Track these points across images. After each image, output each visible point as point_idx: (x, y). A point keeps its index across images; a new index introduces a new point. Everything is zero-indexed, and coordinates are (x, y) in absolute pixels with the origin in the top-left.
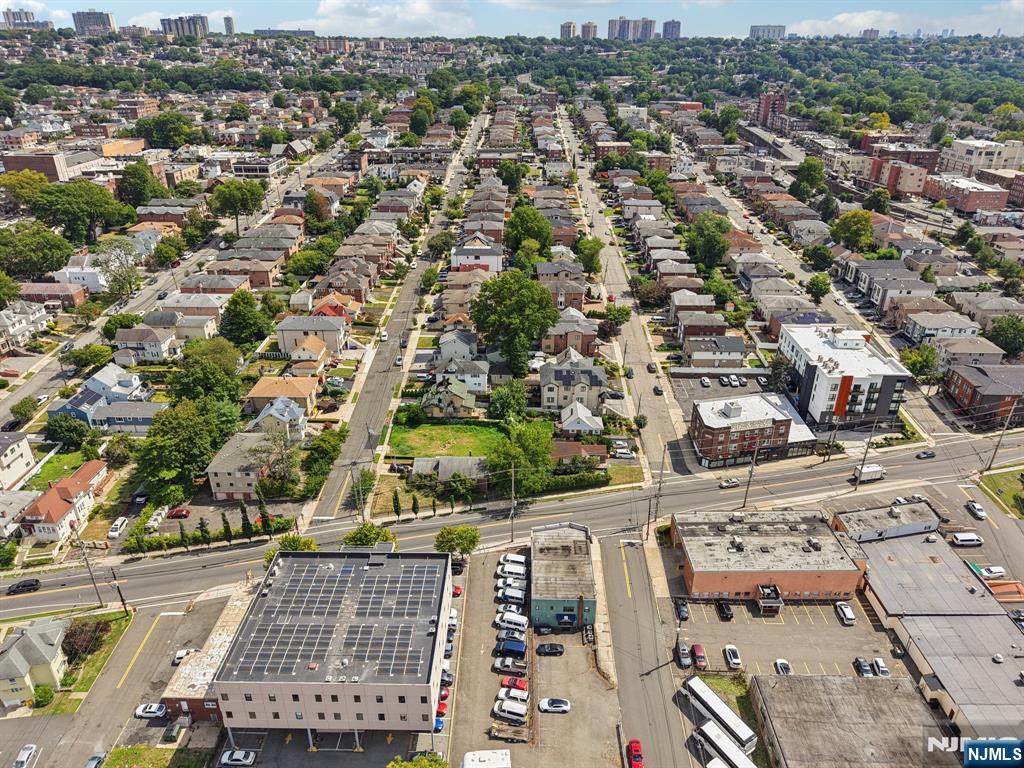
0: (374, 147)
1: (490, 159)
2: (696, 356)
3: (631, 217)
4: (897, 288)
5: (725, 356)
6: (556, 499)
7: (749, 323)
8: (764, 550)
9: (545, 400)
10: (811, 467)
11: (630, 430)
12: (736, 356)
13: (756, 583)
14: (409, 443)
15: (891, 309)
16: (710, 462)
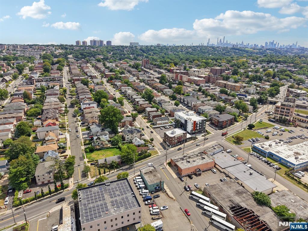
0: (34, 77)
1: (77, 79)
2: (158, 122)
3: (124, 91)
4: (193, 102)
5: (164, 122)
6: (140, 162)
7: (165, 114)
8: (194, 161)
9: (126, 138)
10: (192, 143)
11: (150, 142)
12: (167, 121)
13: (195, 169)
14: (93, 157)
15: (194, 107)
16: (172, 146)
